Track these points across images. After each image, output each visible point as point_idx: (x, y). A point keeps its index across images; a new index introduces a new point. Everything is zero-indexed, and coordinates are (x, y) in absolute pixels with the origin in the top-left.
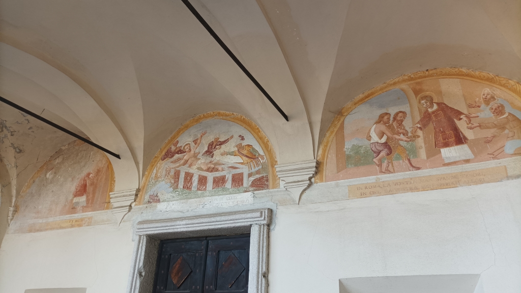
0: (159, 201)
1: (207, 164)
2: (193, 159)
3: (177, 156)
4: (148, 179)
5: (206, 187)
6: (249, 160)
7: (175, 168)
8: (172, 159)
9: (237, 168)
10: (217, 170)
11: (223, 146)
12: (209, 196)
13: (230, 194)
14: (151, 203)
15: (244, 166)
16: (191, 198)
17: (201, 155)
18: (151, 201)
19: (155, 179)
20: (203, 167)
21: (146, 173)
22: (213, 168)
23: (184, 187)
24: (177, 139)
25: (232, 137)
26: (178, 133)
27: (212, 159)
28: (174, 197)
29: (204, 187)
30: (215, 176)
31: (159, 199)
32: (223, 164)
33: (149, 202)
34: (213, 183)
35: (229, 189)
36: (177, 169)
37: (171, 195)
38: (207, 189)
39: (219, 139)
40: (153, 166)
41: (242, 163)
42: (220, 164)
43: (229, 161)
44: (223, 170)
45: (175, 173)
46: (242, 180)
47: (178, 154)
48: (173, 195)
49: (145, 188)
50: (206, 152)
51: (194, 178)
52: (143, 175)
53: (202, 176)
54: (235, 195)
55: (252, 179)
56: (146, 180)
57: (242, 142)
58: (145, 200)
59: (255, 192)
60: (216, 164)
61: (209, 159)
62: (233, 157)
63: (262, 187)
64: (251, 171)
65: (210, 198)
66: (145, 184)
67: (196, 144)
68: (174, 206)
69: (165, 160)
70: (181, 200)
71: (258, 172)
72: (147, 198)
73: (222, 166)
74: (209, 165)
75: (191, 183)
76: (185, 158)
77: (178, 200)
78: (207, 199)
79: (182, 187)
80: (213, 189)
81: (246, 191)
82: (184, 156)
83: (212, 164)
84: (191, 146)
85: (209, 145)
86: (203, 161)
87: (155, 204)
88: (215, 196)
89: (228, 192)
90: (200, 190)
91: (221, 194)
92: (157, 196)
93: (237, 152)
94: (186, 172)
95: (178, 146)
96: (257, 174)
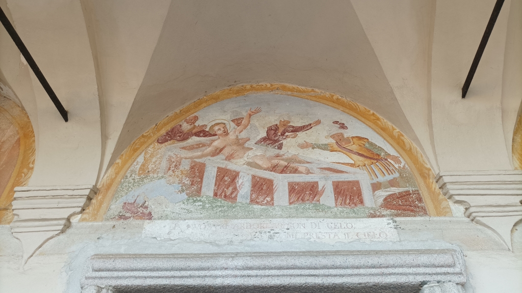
0: (150, 216)
1: (270, 159)
2: (235, 147)
3: (194, 140)
4: (122, 173)
5: (272, 199)
6: (367, 162)
7: (191, 158)
8: (184, 144)
9: (342, 172)
10: (296, 171)
11: (300, 134)
12: (281, 217)
13: (335, 217)
14: (126, 218)
15: (357, 170)
16: (236, 217)
17: (253, 143)
18: (128, 215)
19: (139, 175)
20: (260, 163)
21: (119, 161)
22: (286, 166)
23: (216, 195)
24: (195, 114)
25: (318, 122)
26: (198, 105)
27: (281, 152)
28: (189, 212)
29: (268, 199)
30: (291, 180)
31: (150, 214)
32: (309, 163)
33: (121, 217)
34: (290, 192)
35: (329, 208)
36: (197, 160)
37: (183, 206)
38: (276, 203)
39: (289, 122)
40: (135, 150)
41: (352, 165)
42: (300, 162)
43: (322, 159)
44: (308, 172)
45: (192, 168)
46: (359, 194)
47: (199, 136)
48: (189, 207)
49: (113, 189)
50: (264, 139)
51: (240, 181)
52: (111, 164)
53: (261, 178)
54: (348, 220)
55: (383, 194)
56: (117, 174)
57: (342, 131)
58: (111, 212)
59: (397, 219)
60: (289, 160)
61: (272, 151)
62: (327, 153)
63: (412, 211)
64: (375, 180)
65: (287, 221)
66: (113, 180)
67: (238, 125)
68: (190, 230)
69: (166, 144)
70: (209, 218)
71: (392, 183)
72: (116, 207)
73: (307, 165)
74: (275, 161)
75: (235, 189)
76: (216, 144)
77: (201, 218)
78: (278, 223)
79: (212, 194)
80: (290, 203)
81: (373, 216)
82: (214, 141)
83: (283, 160)
84: (228, 127)
85: (270, 129)
86: (258, 153)
87: (139, 222)
88: (298, 217)
89: (329, 214)
90: (257, 203)
91: (313, 215)
92: (144, 206)
93: (336, 147)
94: (218, 168)
95: (196, 124)
96: (392, 186)
